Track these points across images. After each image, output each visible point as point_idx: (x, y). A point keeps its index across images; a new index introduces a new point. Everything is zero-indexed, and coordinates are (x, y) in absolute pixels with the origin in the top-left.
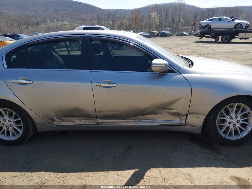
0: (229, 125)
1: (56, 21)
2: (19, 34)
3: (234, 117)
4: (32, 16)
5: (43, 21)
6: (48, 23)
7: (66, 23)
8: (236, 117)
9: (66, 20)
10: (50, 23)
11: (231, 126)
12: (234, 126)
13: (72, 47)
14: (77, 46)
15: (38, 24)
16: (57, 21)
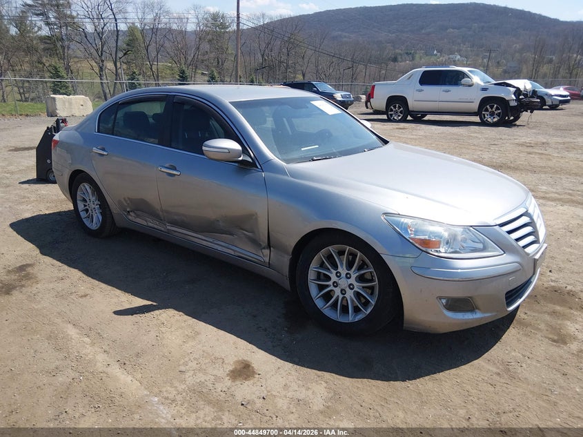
0: (334, 289)
1: (435, 52)
2: (314, 83)
3: (343, 275)
4: (388, 43)
5: (407, 53)
6: (417, 56)
7: (459, 57)
8: (348, 276)
9: (459, 51)
10: (421, 59)
11: (337, 291)
12: (342, 294)
13: (390, 113)
14: (401, 112)
15: (395, 60)
16: (438, 54)
